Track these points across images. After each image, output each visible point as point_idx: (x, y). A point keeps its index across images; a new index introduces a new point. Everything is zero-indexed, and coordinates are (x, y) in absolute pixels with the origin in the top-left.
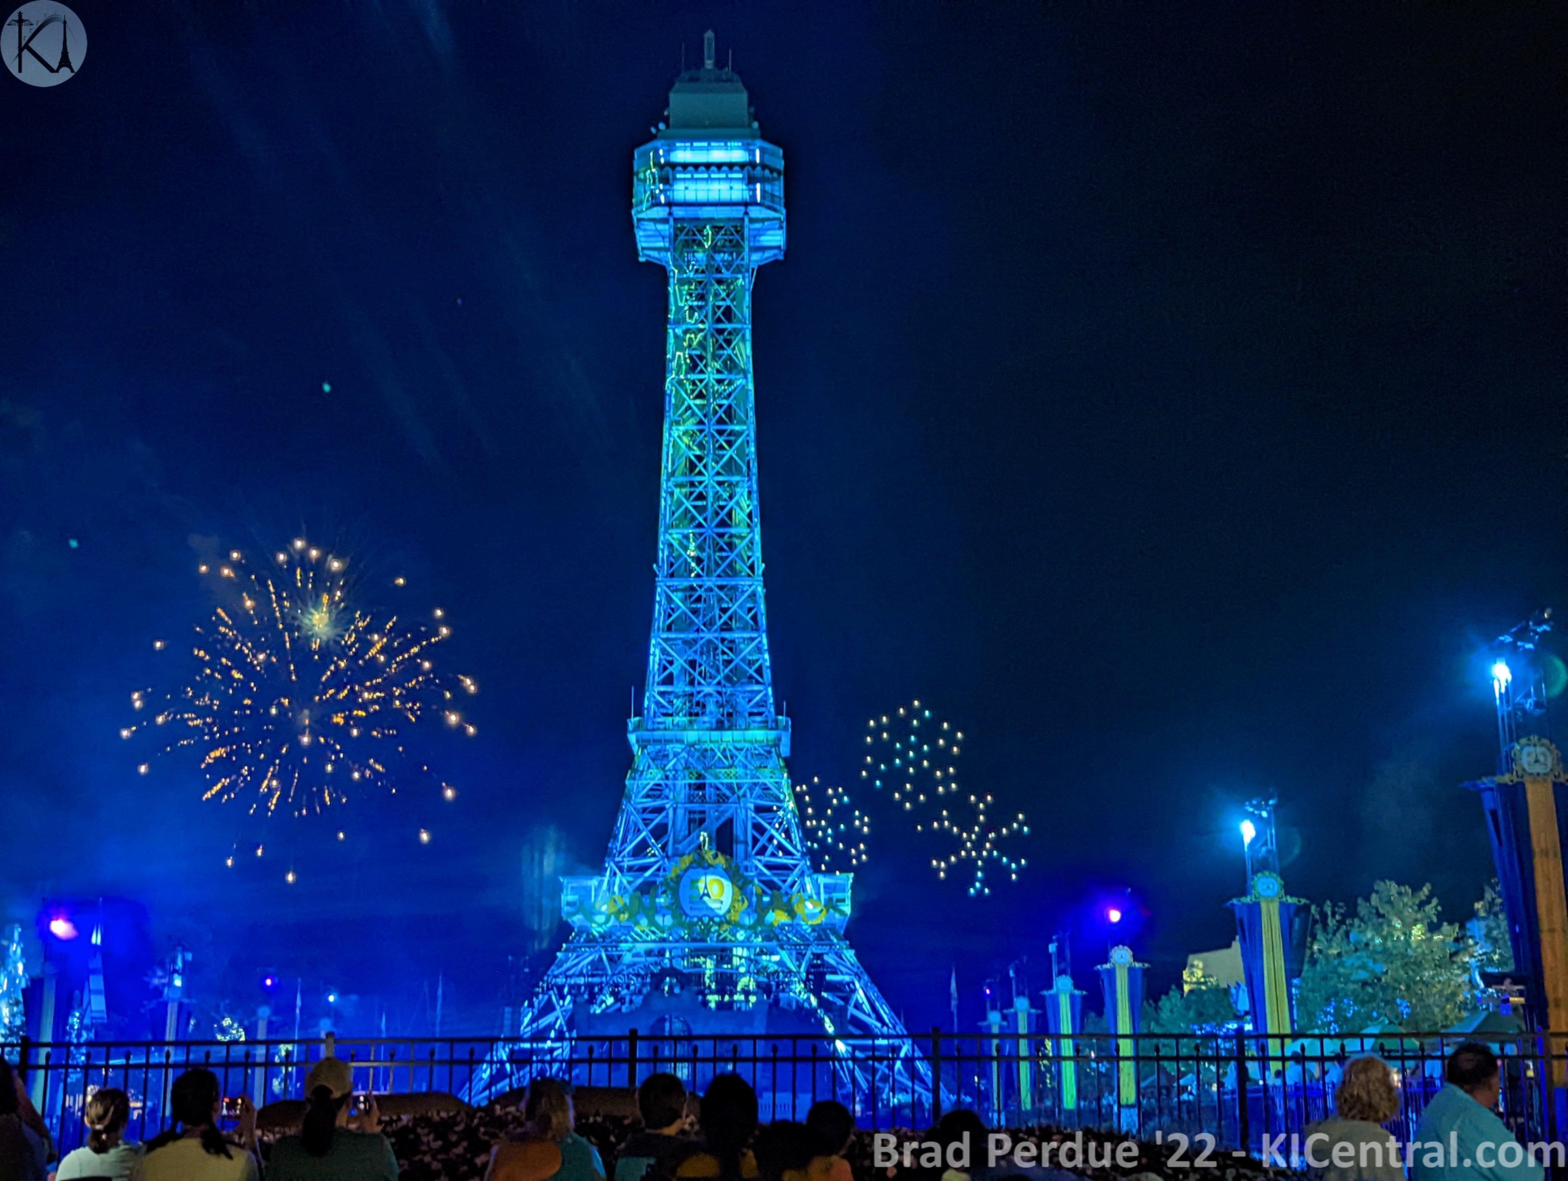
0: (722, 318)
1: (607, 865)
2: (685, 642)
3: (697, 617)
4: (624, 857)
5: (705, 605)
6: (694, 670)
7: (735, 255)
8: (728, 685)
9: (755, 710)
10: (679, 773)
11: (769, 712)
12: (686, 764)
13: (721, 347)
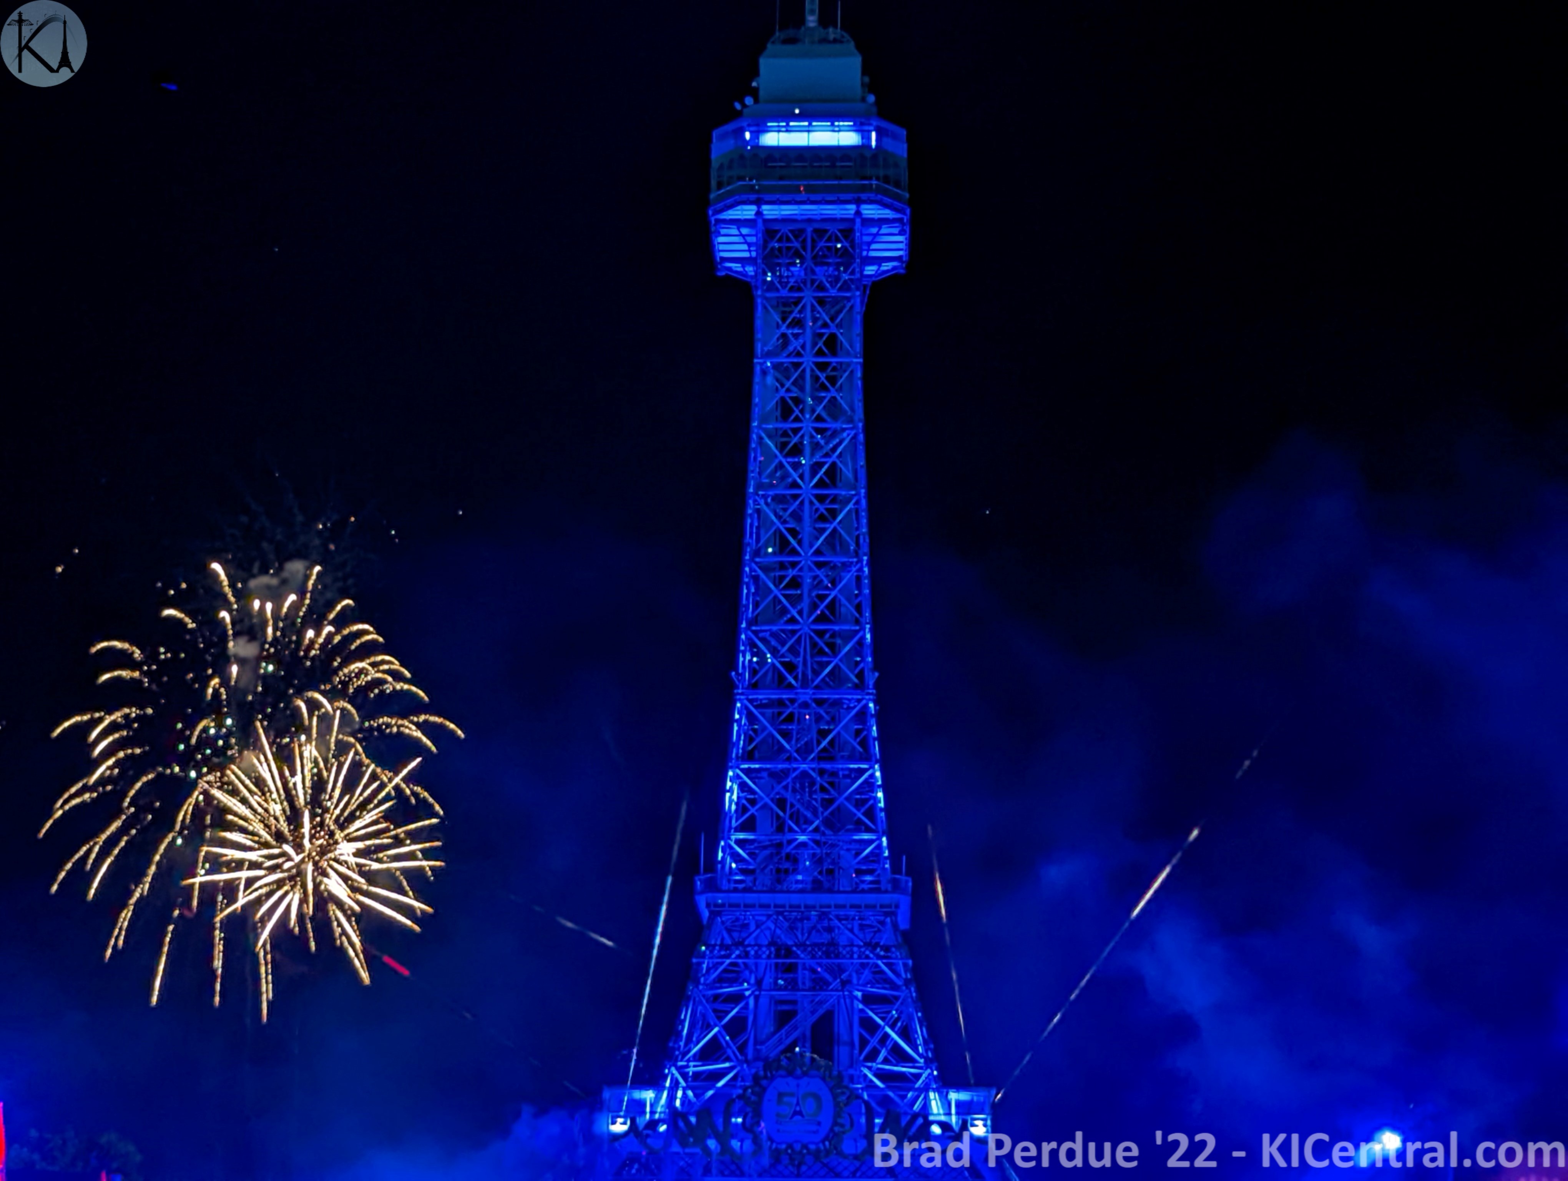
0: (824, 349)
1: (667, 1071)
2: (772, 774)
3: (788, 742)
4: (688, 1061)
5: (799, 727)
6: (784, 811)
7: (842, 269)
8: (828, 832)
9: (864, 868)
10: (764, 949)
11: (884, 869)
12: (772, 938)
13: (824, 388)
